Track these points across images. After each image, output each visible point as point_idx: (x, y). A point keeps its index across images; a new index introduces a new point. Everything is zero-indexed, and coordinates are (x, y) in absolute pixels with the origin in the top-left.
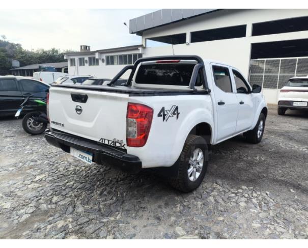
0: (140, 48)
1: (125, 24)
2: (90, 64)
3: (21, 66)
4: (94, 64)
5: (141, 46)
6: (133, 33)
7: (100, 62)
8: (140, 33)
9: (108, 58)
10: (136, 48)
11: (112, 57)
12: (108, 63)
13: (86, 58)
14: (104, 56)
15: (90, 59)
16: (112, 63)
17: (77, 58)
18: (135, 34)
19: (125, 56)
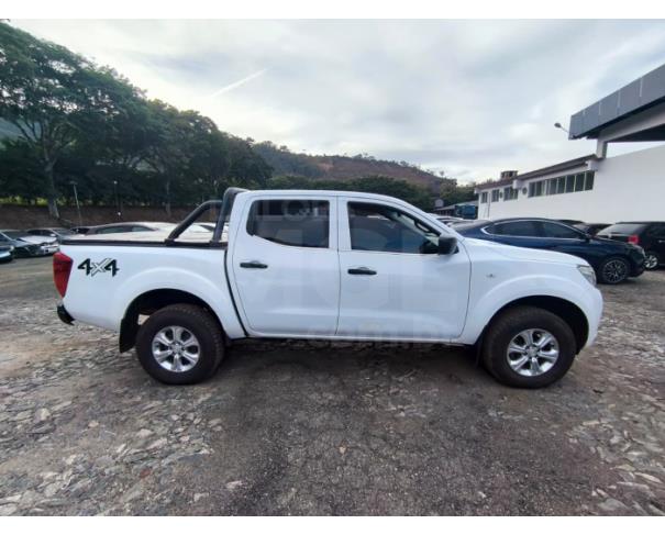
0: (589, 163)
1: (558, 125)
2: (506, 199)
3: (445, 205)
4: (511, 198)
5: (592, 157)
6: (575, 138)
7: (520, 193)
8: (592, 134)
9: (532, 185)
10: (581, 162)
11: (540, 183)
12: (532, 195)
13: (502, 190)
14: (527, 185)
15: (506, 190)
16: (539, 194)
17: (490, 191)
18: (584, 139)
19: (562, 179)
